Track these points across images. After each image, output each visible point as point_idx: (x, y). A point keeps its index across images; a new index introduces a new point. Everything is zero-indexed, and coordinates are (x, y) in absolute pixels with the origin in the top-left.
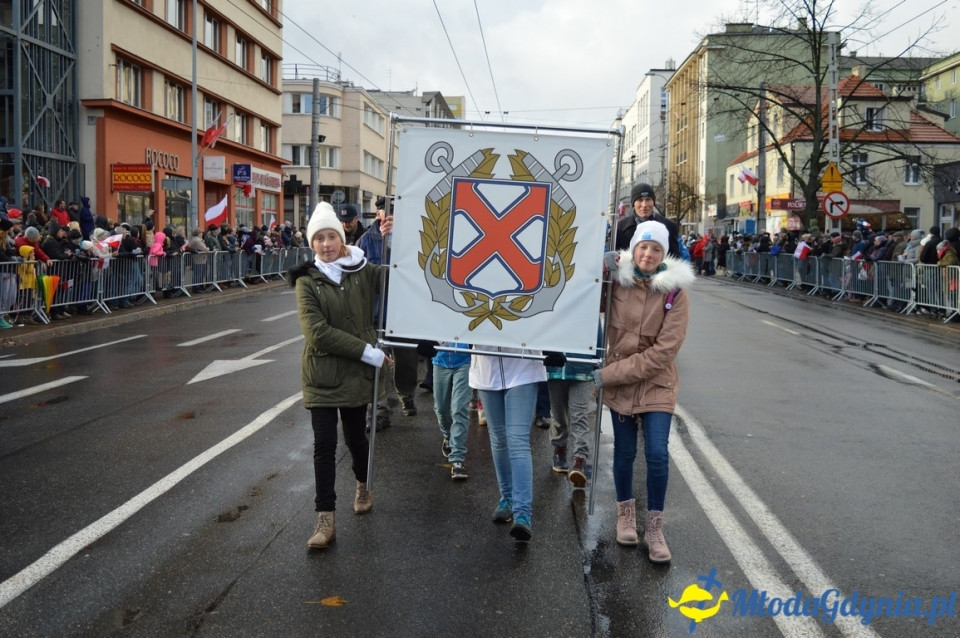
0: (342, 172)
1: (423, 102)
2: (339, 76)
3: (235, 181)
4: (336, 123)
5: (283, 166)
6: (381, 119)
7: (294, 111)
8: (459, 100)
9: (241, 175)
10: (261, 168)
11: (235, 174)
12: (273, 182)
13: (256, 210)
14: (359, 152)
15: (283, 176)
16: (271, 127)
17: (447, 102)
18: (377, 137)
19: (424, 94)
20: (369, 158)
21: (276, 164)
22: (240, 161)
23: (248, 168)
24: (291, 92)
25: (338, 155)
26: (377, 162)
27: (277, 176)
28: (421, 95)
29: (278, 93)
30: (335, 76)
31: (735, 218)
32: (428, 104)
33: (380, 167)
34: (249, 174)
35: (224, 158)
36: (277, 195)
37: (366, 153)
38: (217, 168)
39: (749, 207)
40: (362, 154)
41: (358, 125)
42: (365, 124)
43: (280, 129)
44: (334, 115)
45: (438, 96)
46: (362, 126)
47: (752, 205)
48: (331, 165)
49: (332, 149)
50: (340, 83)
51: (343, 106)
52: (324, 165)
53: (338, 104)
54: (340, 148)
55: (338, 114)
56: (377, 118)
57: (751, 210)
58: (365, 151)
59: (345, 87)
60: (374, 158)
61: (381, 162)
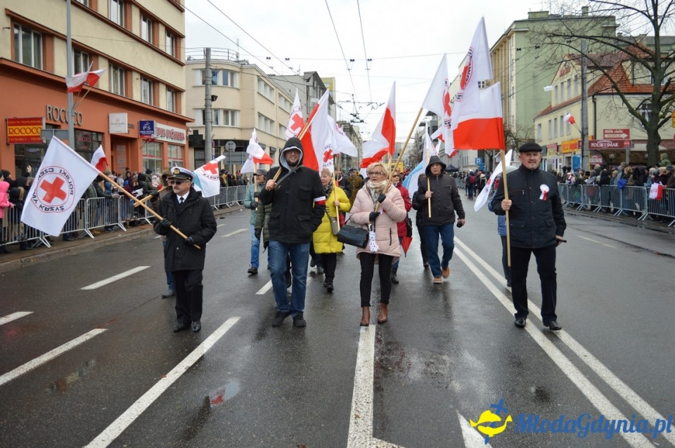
0: (241, 129)
1: (304, 80)
2: (237, 57)
3: (141, 134)
4: (235, 93)
5: (188, 124)
6: (272, 89)
8: (331, 80)
9: (146, 130)
10: (167, 124)
11: (141, 129)
12: (180, 136)
13: (163, 159)
14: (254, 114)
15: (187, 131)
16: (176, 92)
17: (323, 81)
18: (269, 103)
19: (305, 73)
20: (263, 119)
21: (182, 121)
22: (144, 118)
23: (151, 124)
24: (201, 69)
25: (238, 116)
26: (269, 122)
27: (183, 131)
28: (302, 74)
29: (181, 65)
30: (235, 57)
31: (544, 157)
32: (308, 80)
33: (271, 126)
34: (152, 129)
35: (126, 114)
36: (183, 147)
37: (260, 115)
38: (120, 123)
39: (556, 148)
40: (257, 115)
41: (253, 94)
42: (258, 93)
43: (184, 93)
44: (235, 86)
45: (315, 75)
46: (256, 94)
47: (558, 146)
48: (233, 124)
49: (233, 112)
50: (238, 62)
51: (241, 79)
52: (227, 123)
53: (237, 77)
54: (239, 111)
55: (237, 85)
56: (268, 88)
57: (558, 151)
58: (259, 113)
59: (243, 66)
60: (266, 119)
61: (272, 121)
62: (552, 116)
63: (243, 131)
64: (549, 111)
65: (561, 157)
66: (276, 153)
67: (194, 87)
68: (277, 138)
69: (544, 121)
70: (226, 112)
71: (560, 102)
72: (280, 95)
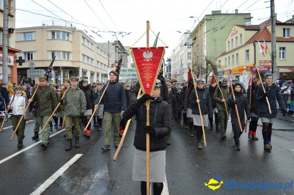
0: (73, 62)
4: (70, 43)
6: (92, 44)
7: (52, 38)
14: (80, 54)
18: (91, 50)
19: (115, 41)
20: (86, 58)
24: (51, 31)
25: (71, 55)
26: (90, 59)
28: (113, 42)
30: (70, 26)
31: (222, 76)
32: (116, 44)
33: (92, 61)
37: (84, 55)
39: (229, 71)
40: (82, 56)
41: (79, 44)
44: (69, 40)
45: (119, 42)
46: (81, 44)
47: (230, 71)
48: (68, 58)
49: (69, 53)
50: (72, 28)
51: (73, 36)
52: (65, 59)
53: (71, 36)
54: (72, 52)
55: (71, 39)
56: (90, 43)
57: (230, 73)
58: (82, 54)
59: (74, 30)
60: (88, 57)
61: (92, 59)
62: (227, 56)
63: (74, 63)
64: (225, 54)
65: (233, 76)
66: (95, 74)
67: (47, 40)
68: (95, 67)
69: (223, 58)
70: (64, 52)
71: (231, 49)
72: (98, 48)
